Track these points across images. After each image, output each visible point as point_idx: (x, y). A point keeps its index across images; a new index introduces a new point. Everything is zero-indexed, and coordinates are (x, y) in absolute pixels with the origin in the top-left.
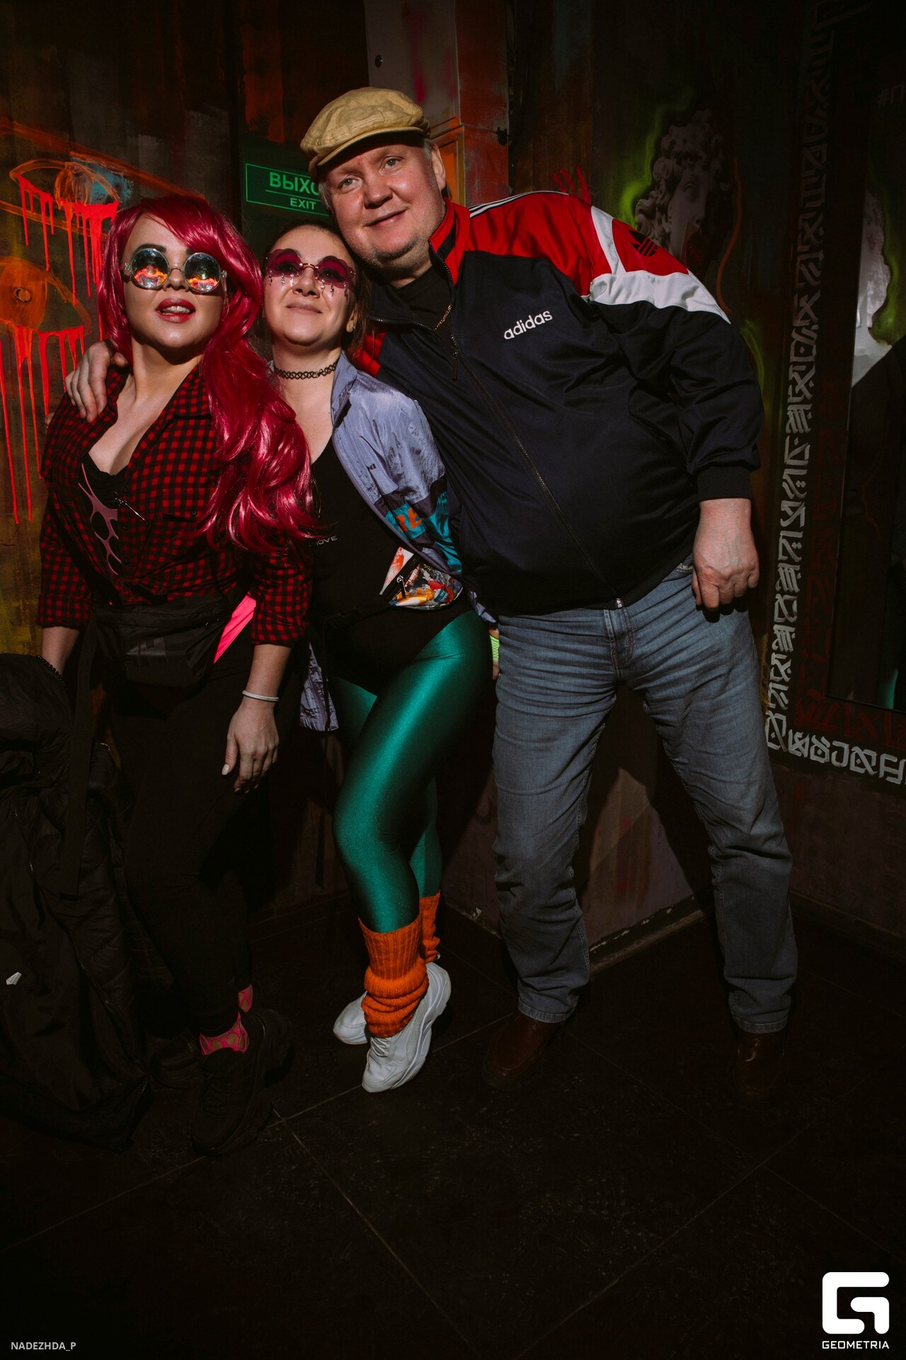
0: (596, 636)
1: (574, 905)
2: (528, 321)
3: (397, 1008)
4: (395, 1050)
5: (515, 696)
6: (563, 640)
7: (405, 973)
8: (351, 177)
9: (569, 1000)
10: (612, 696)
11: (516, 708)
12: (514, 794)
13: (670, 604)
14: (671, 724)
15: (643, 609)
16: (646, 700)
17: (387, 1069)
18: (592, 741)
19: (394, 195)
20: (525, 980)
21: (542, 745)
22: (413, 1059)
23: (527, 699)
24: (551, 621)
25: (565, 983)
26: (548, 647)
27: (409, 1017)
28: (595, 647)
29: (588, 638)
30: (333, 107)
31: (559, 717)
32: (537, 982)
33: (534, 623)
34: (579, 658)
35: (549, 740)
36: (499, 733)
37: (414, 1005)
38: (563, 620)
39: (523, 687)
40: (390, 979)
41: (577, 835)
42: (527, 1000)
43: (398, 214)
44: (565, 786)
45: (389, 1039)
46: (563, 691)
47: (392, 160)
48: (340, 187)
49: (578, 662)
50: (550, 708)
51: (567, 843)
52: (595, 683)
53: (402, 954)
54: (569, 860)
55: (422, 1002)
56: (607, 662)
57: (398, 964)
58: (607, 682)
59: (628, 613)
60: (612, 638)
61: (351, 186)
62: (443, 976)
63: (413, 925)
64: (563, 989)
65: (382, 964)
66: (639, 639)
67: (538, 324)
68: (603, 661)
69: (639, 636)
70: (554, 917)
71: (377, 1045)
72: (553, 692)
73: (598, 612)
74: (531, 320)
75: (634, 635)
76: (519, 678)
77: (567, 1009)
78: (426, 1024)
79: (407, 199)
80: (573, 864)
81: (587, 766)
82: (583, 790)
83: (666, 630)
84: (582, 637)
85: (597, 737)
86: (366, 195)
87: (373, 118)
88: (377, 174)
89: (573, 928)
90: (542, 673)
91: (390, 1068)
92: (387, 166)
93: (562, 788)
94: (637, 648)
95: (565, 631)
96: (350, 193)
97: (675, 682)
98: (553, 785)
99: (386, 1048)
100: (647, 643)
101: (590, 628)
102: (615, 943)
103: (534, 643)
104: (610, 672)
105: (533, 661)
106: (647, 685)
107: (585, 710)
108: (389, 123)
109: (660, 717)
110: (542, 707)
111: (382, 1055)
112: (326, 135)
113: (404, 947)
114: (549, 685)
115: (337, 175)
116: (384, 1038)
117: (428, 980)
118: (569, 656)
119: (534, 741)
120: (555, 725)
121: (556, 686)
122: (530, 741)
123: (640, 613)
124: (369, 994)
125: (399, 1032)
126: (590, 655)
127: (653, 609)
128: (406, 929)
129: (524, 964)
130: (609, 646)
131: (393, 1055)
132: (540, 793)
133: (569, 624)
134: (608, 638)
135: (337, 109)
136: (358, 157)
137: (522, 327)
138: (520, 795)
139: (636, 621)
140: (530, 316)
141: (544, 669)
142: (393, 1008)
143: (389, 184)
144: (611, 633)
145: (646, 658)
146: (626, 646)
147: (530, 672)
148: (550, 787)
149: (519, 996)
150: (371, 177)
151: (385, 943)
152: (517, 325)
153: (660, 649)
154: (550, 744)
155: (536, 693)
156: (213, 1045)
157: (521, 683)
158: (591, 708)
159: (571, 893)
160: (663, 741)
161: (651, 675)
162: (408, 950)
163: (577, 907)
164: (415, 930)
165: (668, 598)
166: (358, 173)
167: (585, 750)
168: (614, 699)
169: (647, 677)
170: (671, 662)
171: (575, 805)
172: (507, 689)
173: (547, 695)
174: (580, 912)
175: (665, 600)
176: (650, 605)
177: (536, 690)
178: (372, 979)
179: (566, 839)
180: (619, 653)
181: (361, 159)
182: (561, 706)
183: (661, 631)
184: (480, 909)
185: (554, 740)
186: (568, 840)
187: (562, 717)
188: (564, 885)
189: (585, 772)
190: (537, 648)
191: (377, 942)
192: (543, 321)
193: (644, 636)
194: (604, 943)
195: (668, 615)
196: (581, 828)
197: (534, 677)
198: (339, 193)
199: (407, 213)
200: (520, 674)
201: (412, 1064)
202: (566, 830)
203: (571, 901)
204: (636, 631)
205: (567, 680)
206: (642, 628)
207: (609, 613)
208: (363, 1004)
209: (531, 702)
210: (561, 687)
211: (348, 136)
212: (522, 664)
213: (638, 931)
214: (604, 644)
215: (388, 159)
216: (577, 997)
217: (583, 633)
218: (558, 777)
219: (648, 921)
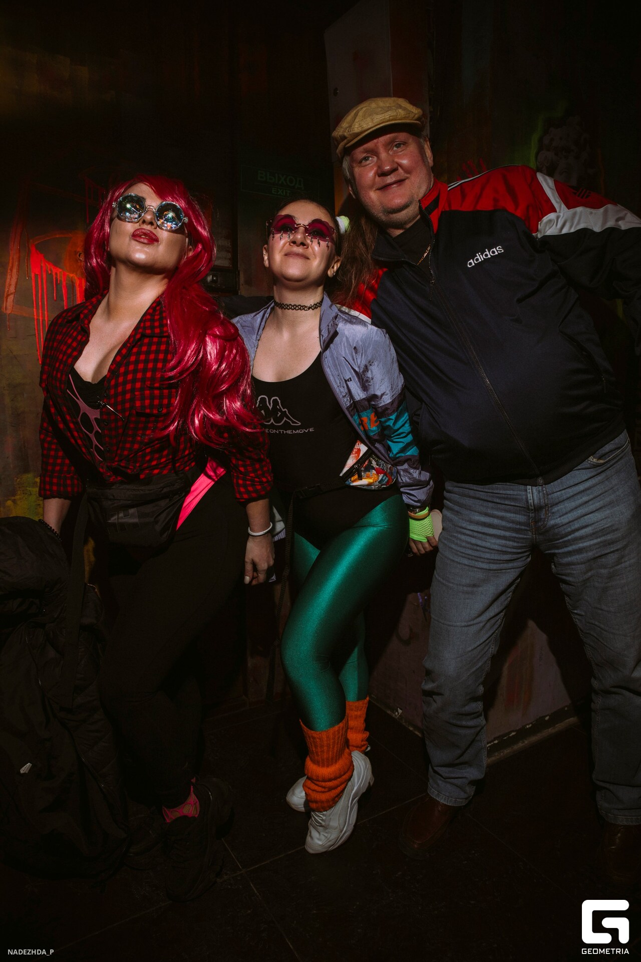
0: (520, 507)
1: (481, 715)
2: (485, 253)
3: (330, 789)
4: (330, 821)
5: (452, 548)
6: (492, 508)
7: (336, 762)
8: (369, 155)
9: (468, 789)
10: (528, 556)
11: (451, 558)
12: (443, 624)
13: (581, 487)
14: (573, 584)
15: (559, 488)
16: (554, 562)
17: (324, 836)
18: (509, 591)
19: (399, 168)
20: (435, 768)
21: (470, 589)
22: (344, 827)
23: (460, 552)
24: (485, 492)
25: (465, 775)
26: (481, 513)
27: (339, 796)
28: (518, 516)
29: (512, 507)
30: (359, 108)
31: (484, 569)
32: (443, 771)
33: (472, 493)
34: (504, 523)
35: (474, 586)
36: (437, 576)
37: (343, 786)
38: (495, 492)
39: (459, 542)
40: (324, 767)
41: (490, 662)
42: (435, 786)
43: (400, 182)
44: (484, 624)
45: (325, 813)
46: (489, 549)
47: (398, 144)
48: (361, 162)
49: (502, 526)
50: (478, 561)
51: (480, 667)
52: (515, 544)
53: (334, 747)
54: (481, 680)
55: (350, 783)
56: (526, 528)
57: (331, 755)
58: (525, 545)
59: (546, 491)
60: (532, 510)
61: (368, 162)
62: (365, 762)
63: (341, 725)
64: (464, 780)
65: (318, 755)
66: (553, 513)
67: (492, 255)
68: (523, 527)
69: (554, 510)
70: (464, 723)
71: (316, 818)
72: (482, 549)
73: (522, 487)
74: (487, 253)
75: (550, 509)
76: (456, 535)
77: (466, 796)
78: (353, 800)
79: (408, 171)
80: (483, 683)
81: (503, 610)
82: (498, 628)
83: (576, 508)
84: (508, 507)
85: (513, 588)
86: (379, 167)
87: (390, 113)
88: (388, 154)
89: (477, 734)
90: (475, 533)
91: (326, 835)
92: (395, 149)
93: (481, 625)
94: (551, 519)
95: (495, 501)
96: (368, 166)
97: (580, 551)
98: (475, 622)
99: (322, 820)
100: (560, 517)
101: (515, 500)
102: (504, 742)
103: (469, 508)
104: (528, 537)
105: (468, 523)
106: (556, 551)
107: (506, 566)
108: (400, 117)
109: (564, 577)
110: (472, 560)
111: (320, 825)
112: (355, 125)
113: (334, 742)
114: (479, 542)
115: (359, 153)
116: (321, 812)
117: (353, 766)
118: (496, 521)
119: (463, 586)
120: (480, 575)
121: (484, 544)
122: (460, 585)
123: (556, 492)
124: (308, 778)
125: (332, 807)
126: (513, 522)
127: (567, 490)
128: (336, 728)
129: (437, 755)
130: (529, 516)
131: (329, 825)
132: (464, 627)
133: (499, 495)
134: (528, 509)
135: (362, 108)
136: (375, 141)
137: (480, 257)
138: (449, 625)
139: (552, 498)
140: (486, 250)
141: (476, 530)
142: (327, 789)
143: (396, 160)
144: (531, 506)
145: (558, 528)
146: (542, 517)
147: (465, 531)
148: (472, 623)
149: (429, 781)
150: (383, 155)
151: (320, 739)
152: (477, 256)
153: (570, 522)
154: (475, 589)
155: (468, 548)
156: (172, 815)
157: (458, 538)
158: (510, 565)
159: (479, 706)
160: (565, 596)
161: (560, 543)
162: (338, 744)
163: (482, 718)
164: (343, 728)
165: (580, 483)
166: (374, 152)
167: (503, 598)
168: (529, 559)
169: (557, 543)
170: (577, 534)
171: (490, 639)
172: (446, 542)
173: (477, 550)
174: (484, 722)
175: (577, 484)
176: (565, 487)
177: (468, 545)
178: (311, 766)
179: (480, 664)
180: (536, 522)
181: (378, 143)
182: (486, 561)
183: (572, 508)
184: (401, 709)
185: (479, 586)
186: (482, 665)
187: (486, 569)
188: (475, 699)
189: (501, 614)
190: (473, 513)
191: (314, 738)
192: (496, 253)
193: (558, 511)
194: (496, 742)
195: (579, 496)
196: (493, 658)
197: (468, 535)
198: (359, 167)
199: (407, 180)
200: (458, 532)
201: (343, 832)
202: (480, 657)
203: (478, 712)
204: (551, 506)
205: (494, 540)
206: (557, 504)
207: (532, 489)
208: (304, 786)
209: (464, 555)
210: (488, 545)
211: (371, 125)
212: (460, 524)
213: (522, 733)
214: (525, 514)
215: (396, 143)
216: (475, 787)
217: (509, 503)
218: (480, 615)
219: (530, 725)
